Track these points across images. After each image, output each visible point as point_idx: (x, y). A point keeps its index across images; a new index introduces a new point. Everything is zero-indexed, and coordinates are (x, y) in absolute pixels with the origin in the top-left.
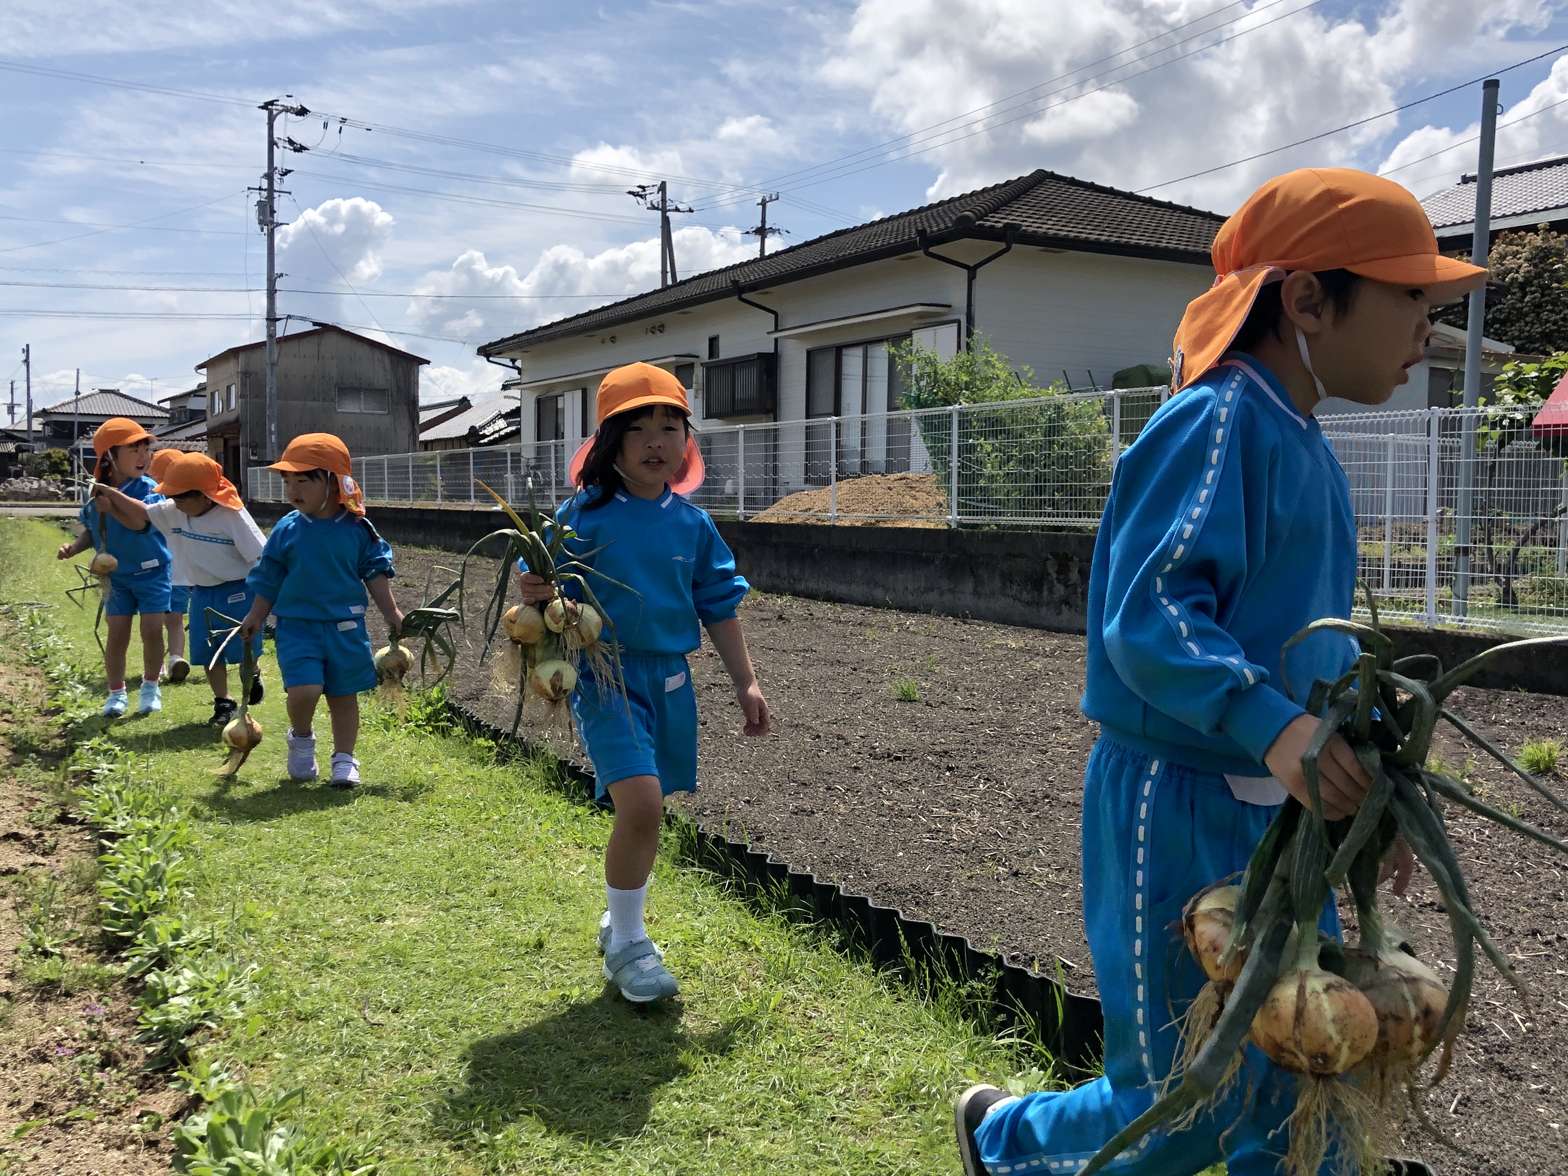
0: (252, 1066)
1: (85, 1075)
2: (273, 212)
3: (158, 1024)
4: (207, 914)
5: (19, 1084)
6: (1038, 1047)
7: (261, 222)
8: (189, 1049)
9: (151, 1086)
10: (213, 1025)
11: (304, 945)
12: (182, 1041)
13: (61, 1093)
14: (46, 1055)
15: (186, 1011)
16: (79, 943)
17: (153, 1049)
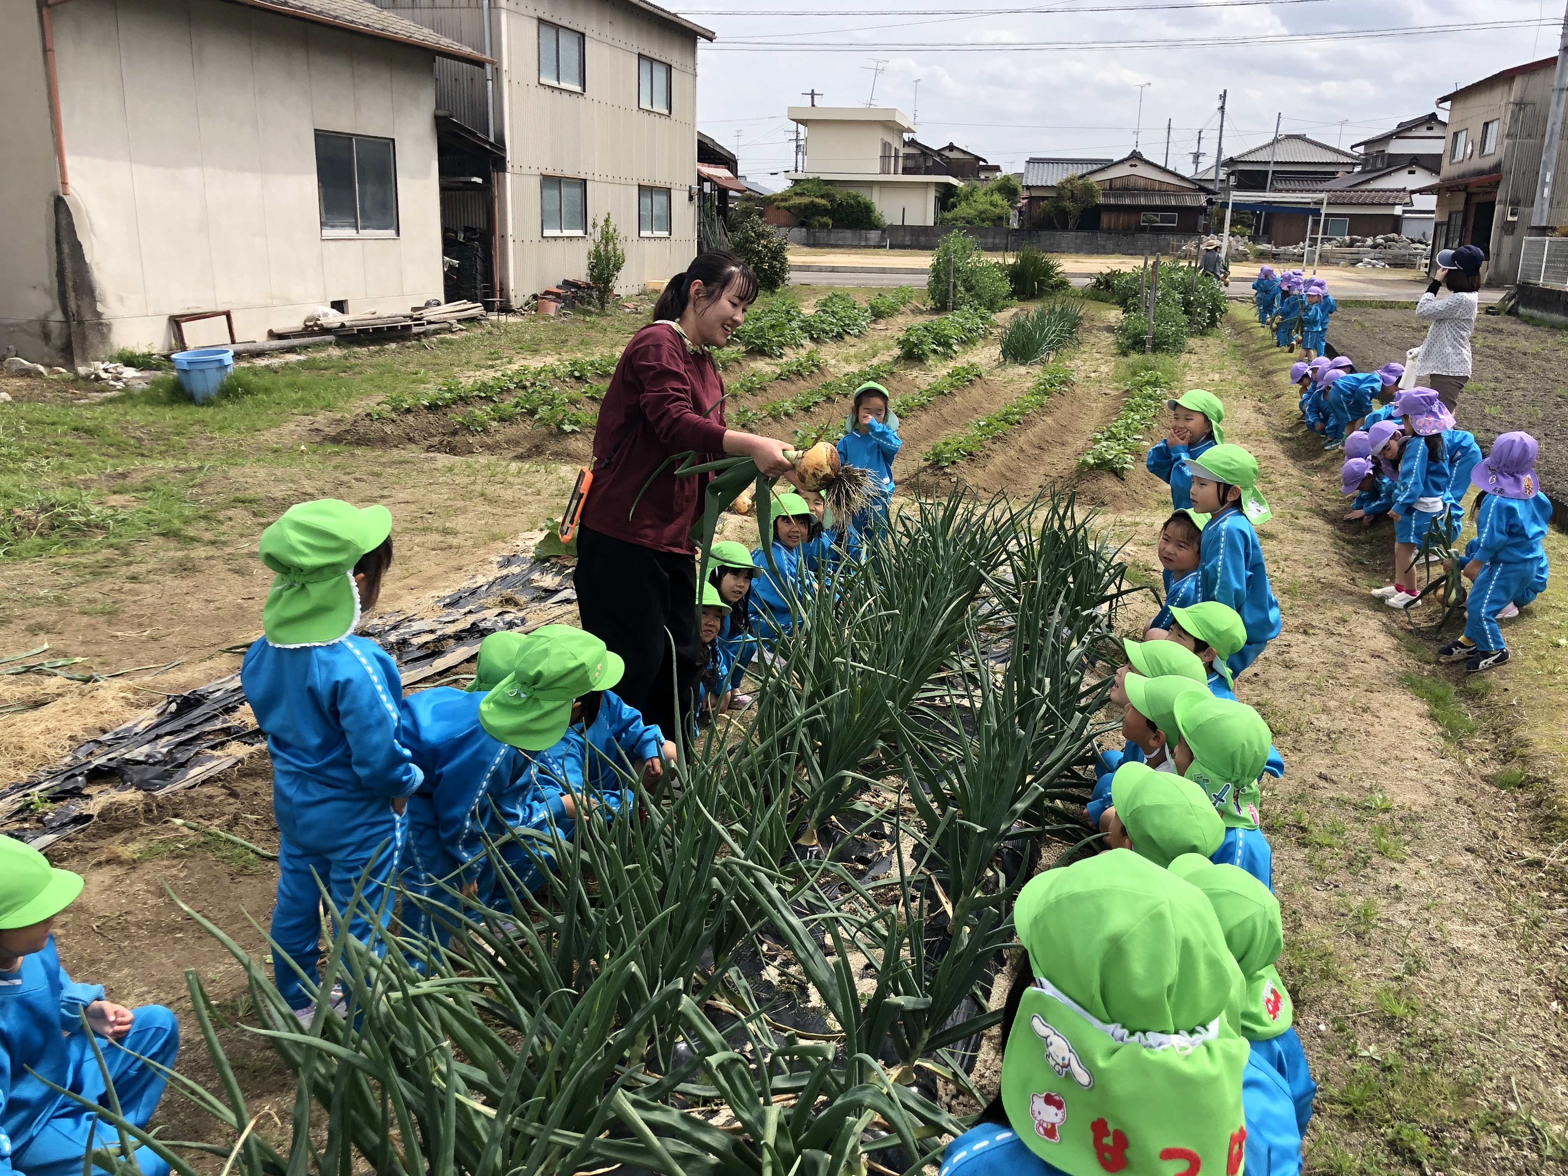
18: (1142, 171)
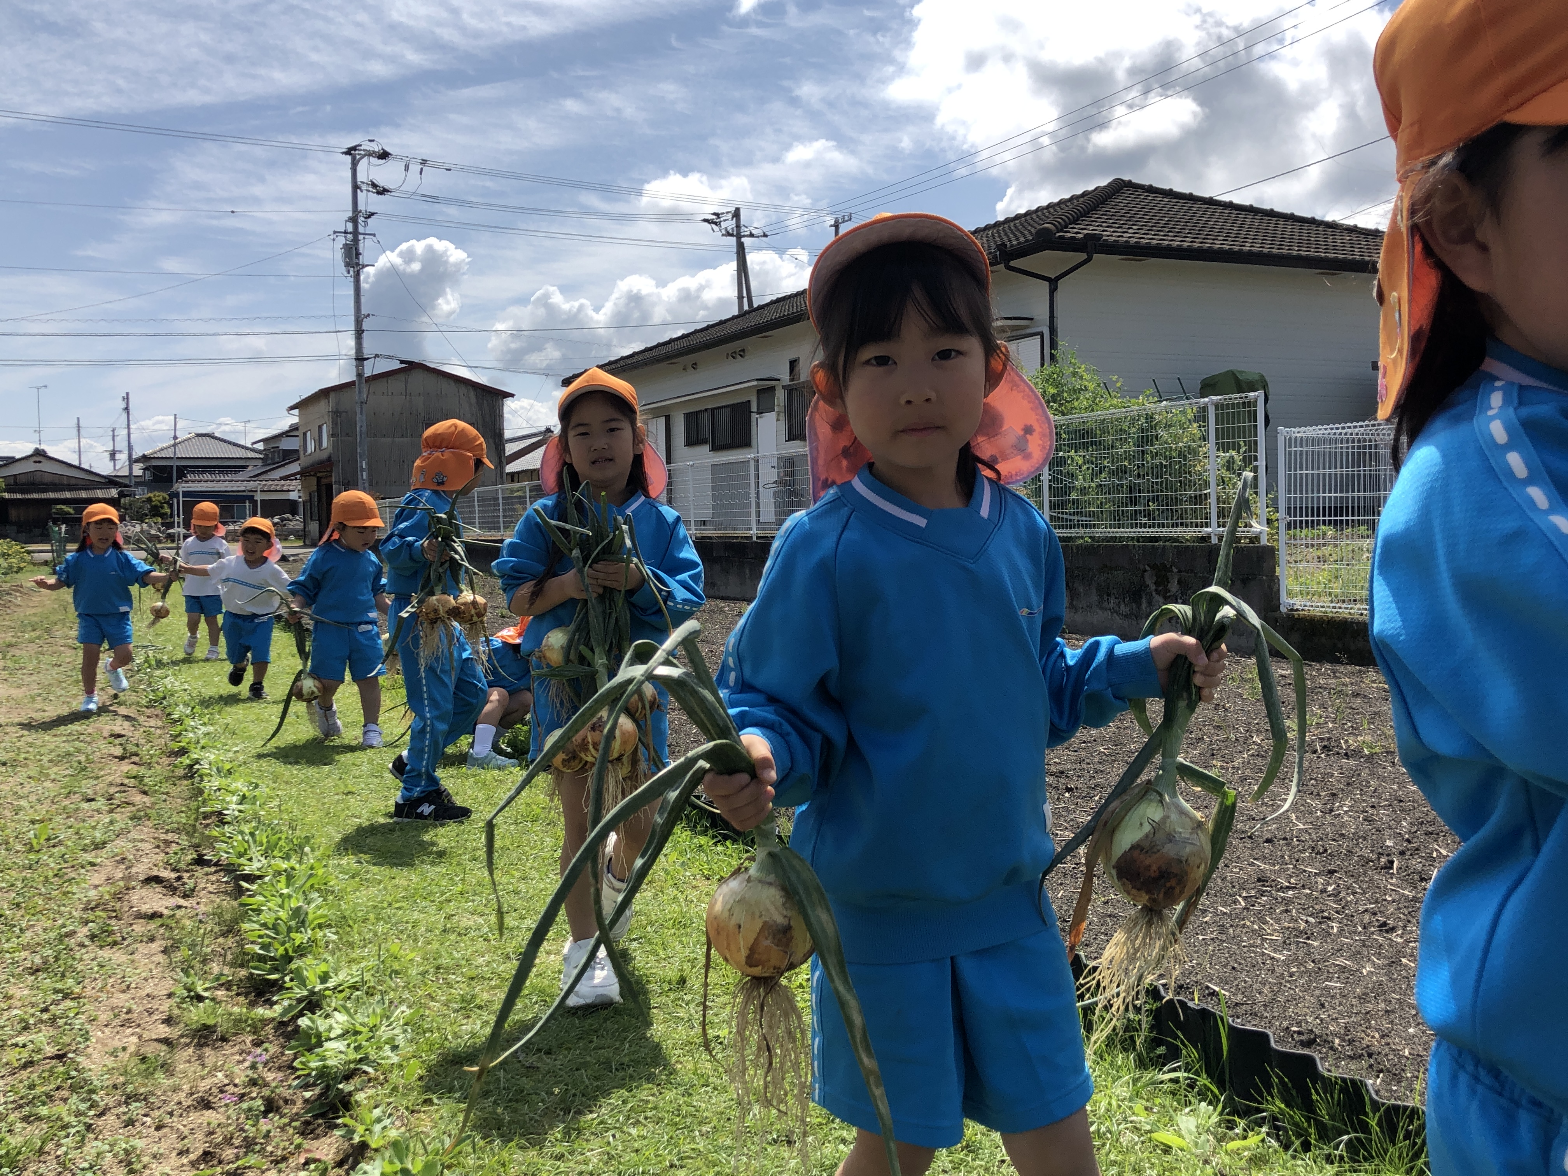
0: (412, 1112)
1: (250, 1122)
2: (358, 254)
3: (316, 1069)
4: (354, 956)
5: (186, 1132)
6: (1203, 1080)
7: (347, 265)
8: (350, 1094)
9: (312, 1132)
10: (370, 1070)
11: (450, 985)
12: (341, 1086)
13: (228, 1141)
14: (209, 1102)
15: (343, 1056)
16: (228, 985)
17: (311, 1093)
18: (46, 467)
